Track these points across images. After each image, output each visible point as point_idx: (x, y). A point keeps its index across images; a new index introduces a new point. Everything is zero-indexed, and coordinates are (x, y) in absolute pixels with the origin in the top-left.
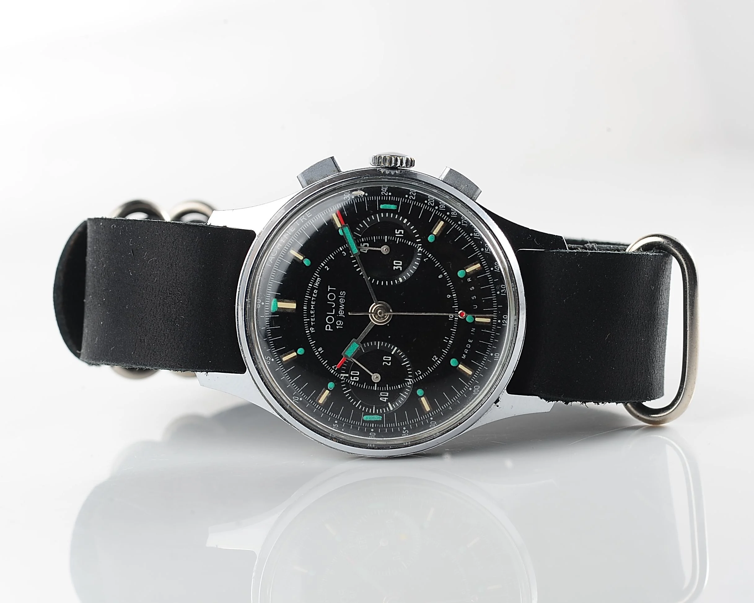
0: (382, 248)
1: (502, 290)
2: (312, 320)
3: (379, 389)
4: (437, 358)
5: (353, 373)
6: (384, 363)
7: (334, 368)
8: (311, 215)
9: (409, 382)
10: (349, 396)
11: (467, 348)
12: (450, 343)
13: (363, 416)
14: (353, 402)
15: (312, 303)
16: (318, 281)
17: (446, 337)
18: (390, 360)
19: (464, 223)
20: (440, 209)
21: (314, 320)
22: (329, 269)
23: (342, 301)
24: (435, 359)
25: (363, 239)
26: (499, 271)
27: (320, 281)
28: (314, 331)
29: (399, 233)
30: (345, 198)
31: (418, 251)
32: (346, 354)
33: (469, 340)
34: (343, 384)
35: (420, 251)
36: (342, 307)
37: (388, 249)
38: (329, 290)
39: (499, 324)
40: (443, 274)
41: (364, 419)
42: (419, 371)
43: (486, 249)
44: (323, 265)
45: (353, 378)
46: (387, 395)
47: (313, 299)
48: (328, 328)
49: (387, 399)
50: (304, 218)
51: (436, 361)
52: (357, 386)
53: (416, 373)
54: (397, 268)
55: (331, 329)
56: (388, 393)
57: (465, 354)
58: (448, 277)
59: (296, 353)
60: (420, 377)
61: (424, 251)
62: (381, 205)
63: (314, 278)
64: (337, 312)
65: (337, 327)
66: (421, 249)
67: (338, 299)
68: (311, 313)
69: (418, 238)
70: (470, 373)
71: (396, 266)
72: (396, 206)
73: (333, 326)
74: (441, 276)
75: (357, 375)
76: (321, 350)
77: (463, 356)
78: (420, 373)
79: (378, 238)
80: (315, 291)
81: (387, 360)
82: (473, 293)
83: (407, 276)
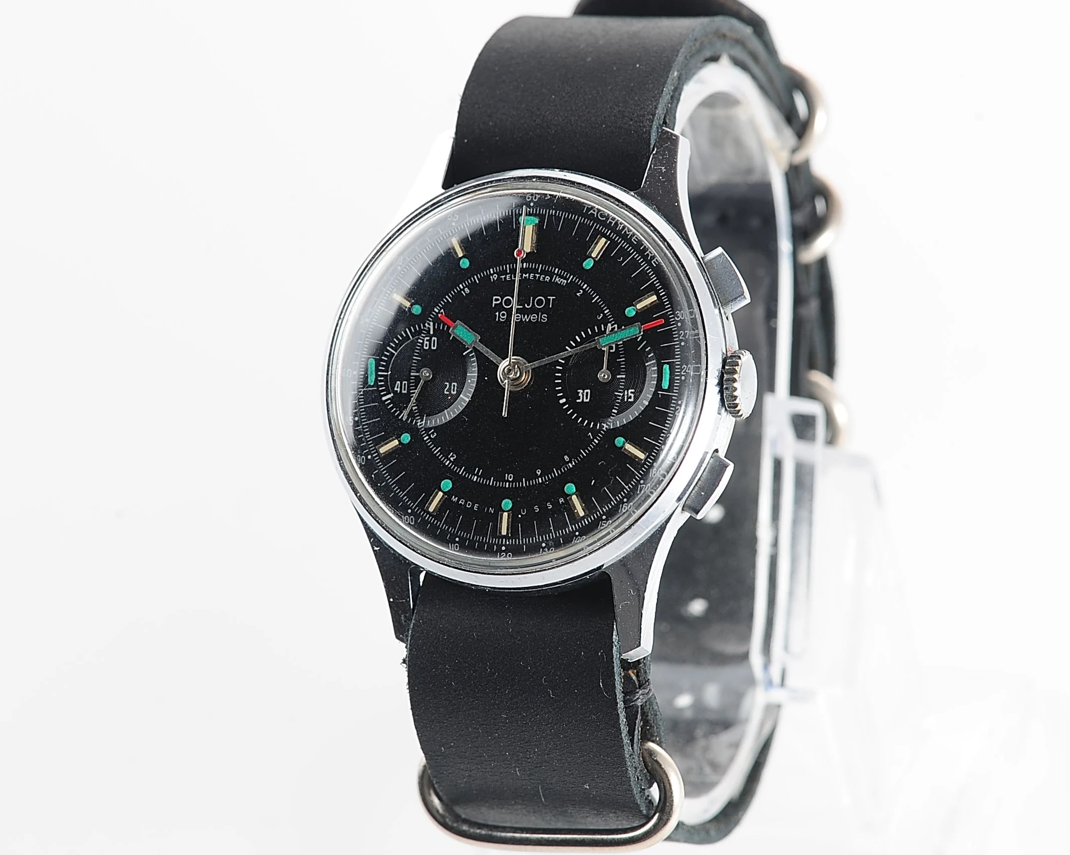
0: (607, 371)
1: (547, 550)
2: (508, 276)
3: (412, 379)
4: (452, 460)
5: (434, 340)
6: (448, 384)
7: (441, 312)
8: (655, 265)
9: (421, 422)
10: (402, 336)
12: (474, 477)
13: (374, 358)
14: (394, 343)
16: (562, 281)
17: (481, 471)
18: (452, 392)
19: (641, 489)
20: (661, 452)
21: (508, 279)
22: (579, 296)
23: (533, 317)
24: (452, 456)
25: (621, 343)
26: (573, 543)
27: (562, 284)
28: (492, 280)
29: (630, 394)
30: (678, 313)
31: (603, 424)
32: (459, 326)
33: (478, 505)
34: (420, 327)
35: (603, 426)
36: (526, 318)
37: (604, 380)
38: (549, 297)
39: (499, 547)
40: (570, 461)
41: (370, 360)
42: (435, 434)
43: (604, 523)
44: (584, 287)
45: (427, 340)
46: (403, 392)
47: (536, 276)
48: (497, 300)
49: (398, 392)
50: (651, 256)
51: (449, 459)
52: (417, 347)
53: (433, 430)
54: (579, 395)
56: (406, 392)
57: (458, 501)
58: (566, 469)
59: (462, 257)
60: (427, 437)
61: (602, 432)
62: (668, 366)
63: (567, 275)
64: (518, 311)
65: (497, 314)
66: (605, 428)
67: (536, 311)
69: (621, 422)
70: (431, 509)
71: (583, 393)
72: (667, 388)
73: (499, 307)
74: (567, 459)
75: (432, 346)
76: (466, 292)
77: (455, 498)
78: (433, 436)
79: (623, 365)
80: (547, 278)
81: (452, 388)
82: (543, 508)
83: (568, 409)
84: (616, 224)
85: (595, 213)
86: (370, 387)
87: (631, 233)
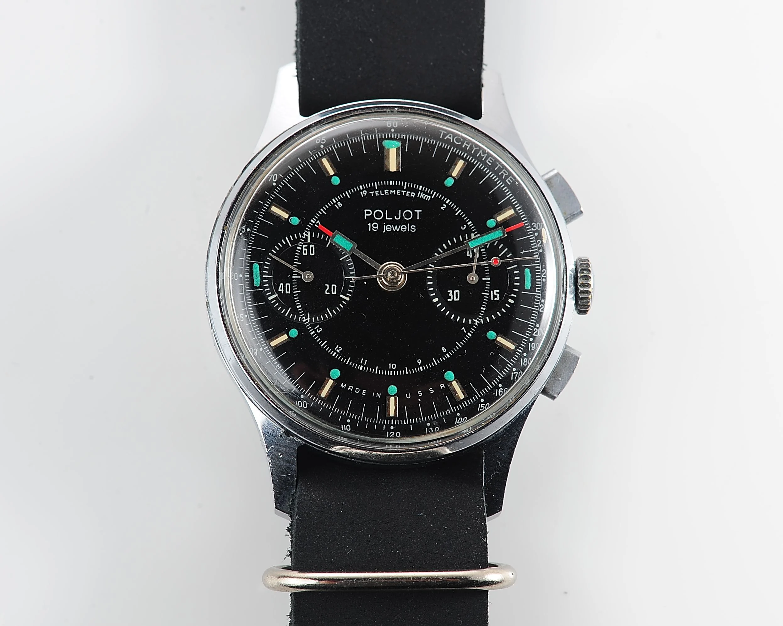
0: (476, 274)
1: (432, 429)
2: (376, 192)
3: (294, 282)
4: (339, 352)
5: (312, 248)
6: (328, 285)
7: (317, 223)
8: (509, 184)
9: (305, 319)
10: (282, 243)
11: (354, 389)
12: (360, 367)
13: (259, 264)
14: (275, 250)
15: (398, 191)
16: (426, 197)
17: (366, 361)
18: (333, 293)
19: (514, 375)
20: (530, 344)
21: (376, 195)
22: (443, 209)
23: (403, 228)
24: (338, 349)
25: (484, 250)
26: (456, 423)
27: (427, 199)
28: (362, 196)
29: (495, 294)
30: (534, 225)
31: (474, 320)
32: (336, 235)
33: (366, 391)
34: (298, 236)
35: (475, 322)
36: (396, 229)
37: (473, 282)
38: (415, 211)
39: (388, 427)
40: (447, 352)
41: (254, 264)
42: (321, 330)
43: (483, 406)
44: (447, 202)
45: (305, 248)
46: (287, 292)
47: (403, 192)
48: (368, 213)
49: (282, 293)
50: (505, 176)
51: (335, 351)
52: (296, 253)
53: (318, 326)
54: (450, 295)
55: (367, 216)
56: (289, 292)
57: (347, 387)
58: (444, 359)
59: (334, 175)
60: (314, 332)
61: (474, 327)
62: (529, 270)
63: (430, 191)
64: (388, 222)
65: (369, 224)
66: (476, 323)
67: (406, 222)
68: (385, 191)
69: (491, 318)
70: (323, 395)
71: (453, 293)
72: (529, 289)
73: (371, 219)
74: (444, 350)
75: (311, 252)
76: (339, 206)
77: (344, 385)
78: (319, 331)
79: (487, 269)
80: (413, 194)
81: (332, 289)
82: (426, 392)
83: (441, 307)
84: (471, 148)
85: (452, 138)
86: (257, 288)
87: (486, 155)
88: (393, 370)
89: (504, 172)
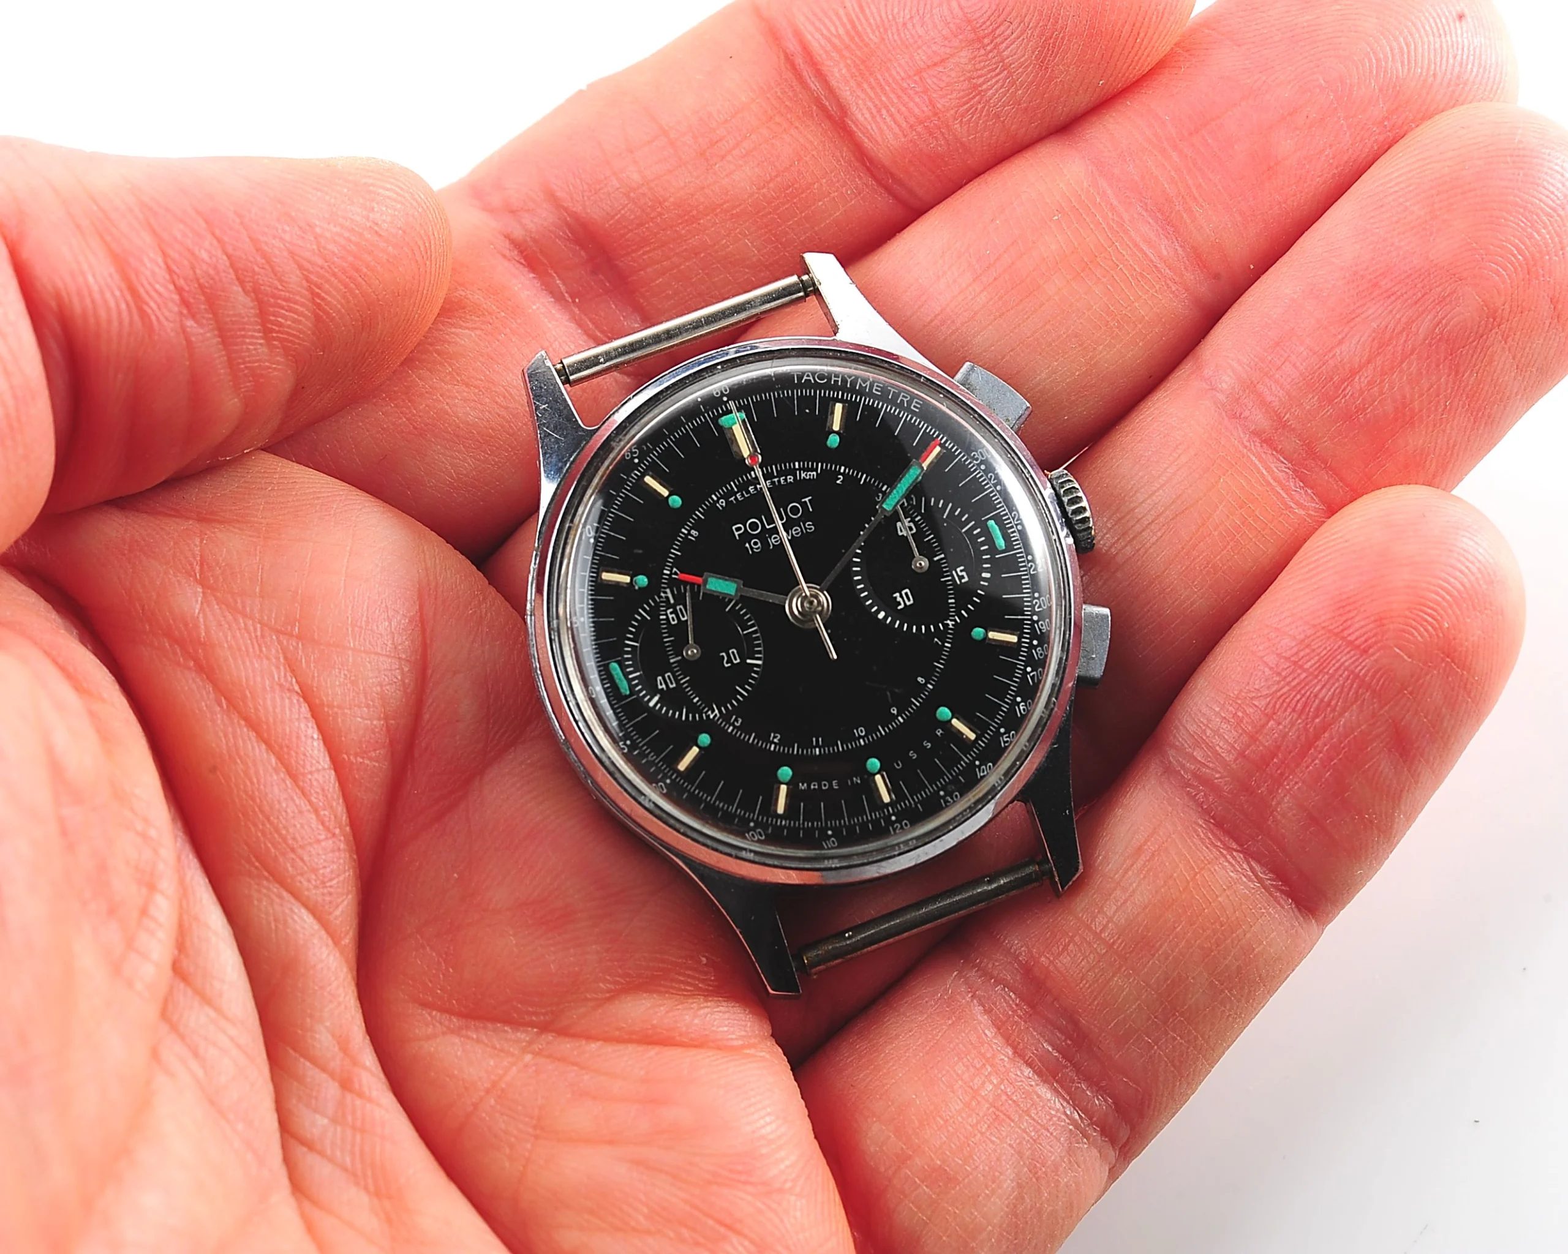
0: (921, 557)
1: (949, 798)
2: (737, 495)
3: (675, 667)
4: (778, 742)
5: (681, 609)
6: (724, 654)
7: (673, 572)
8: (917, 410)
9: (712, 713)
10: (636, 620)
11: (820, 786)
12: (815, 750)
13: (615, 662)
14: (631, 632)
16: (810, 475)
17: (820, 739)
18: (735, 662)
19: (1033, 678)
20: (1036, 625)
21: (740, 500)
22: (841, 483)
23: (796, 531)
24: (775, 737)
25: (919, 518)
26: (979, 777)
27: (812, 478)
28: (721, 508)
29: (960, 574)
30: (975, 455)
31: (945, 622)
32: (707, 579)
33: (837, 781)
34: (654, 601)
35: (948, 625)
36: (786, 536)
37: (922, 569)
38: (803, 500)
39: (887, 819)
40: (927, 682)
41: (610, 665)
42: (740, 720)
43: (1006, 738)
44: (842, 471)
45: (671, 613)
46: (671, 686)
47: (775, 481)
48: (738, 529)
49: (665, 689)
50: (907, 401)
51: (773, 742)
52: (662, 626)
53: (734, 717)
54: (898, 600)
56: (674, 685)
57: (809, 786)
58: (927, 693)
59: (669, 495)
60: (731, 728)
61: (950, 631)
62: (993, 521)
63: (812, 465)
64: (772, 532)
65: (747, 545)
66: (951, 625)
67: (796, 522)
68: (749, 489)
69: (968, 611)
70: (780, 811)
72: (1004, 548)
73: (746, 537)
74: (922, 681)
75: (681, 616)
76: (695, 536)
77: (803, 785)
78: (738, 723)
79: (934, 543)
80: (790, 479)
81: (732, 657)
82: (920, 750)
83: (893, 622)
84: (844, 381)
85: (811, 378)
86: (627, 697)
87: (868, 383)
88: (863, 737)
89: (903, 396)
